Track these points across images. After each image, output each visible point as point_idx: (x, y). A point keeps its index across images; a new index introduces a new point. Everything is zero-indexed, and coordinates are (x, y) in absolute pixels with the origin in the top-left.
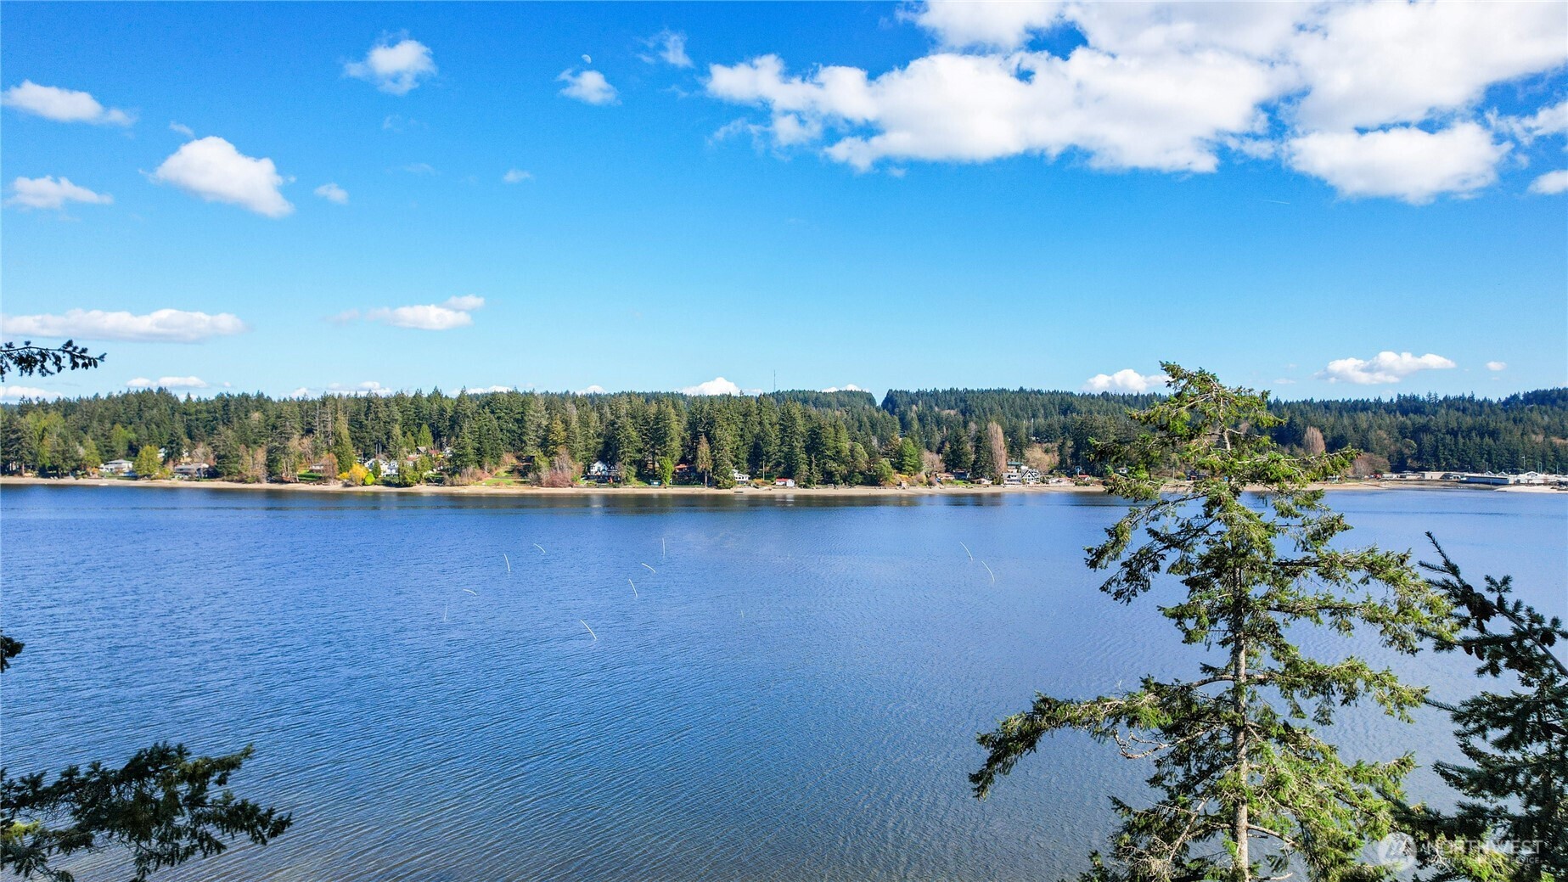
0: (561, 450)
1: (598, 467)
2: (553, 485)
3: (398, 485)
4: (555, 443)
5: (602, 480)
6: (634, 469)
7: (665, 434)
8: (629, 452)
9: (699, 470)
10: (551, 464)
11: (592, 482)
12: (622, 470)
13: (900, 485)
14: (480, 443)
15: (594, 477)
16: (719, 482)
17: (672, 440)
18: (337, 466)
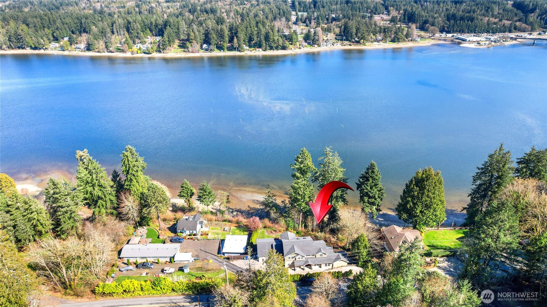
0: (194, 41)
1: (205, 46)
2: (193, 52)
3: (148, 54)
4: (192, 39)
5: (207, 50)
6: (215, 46)
7: (224, 35)
8: (213, 41)
9: (235, 47)
10: (191, 45)
11: (204, 51)
12: (212, 47)
13: (291, 49)
14: (169, 38)
15: (204, 49)
16: (240, 50)
17: (226, 37)
18: (128, 48)
